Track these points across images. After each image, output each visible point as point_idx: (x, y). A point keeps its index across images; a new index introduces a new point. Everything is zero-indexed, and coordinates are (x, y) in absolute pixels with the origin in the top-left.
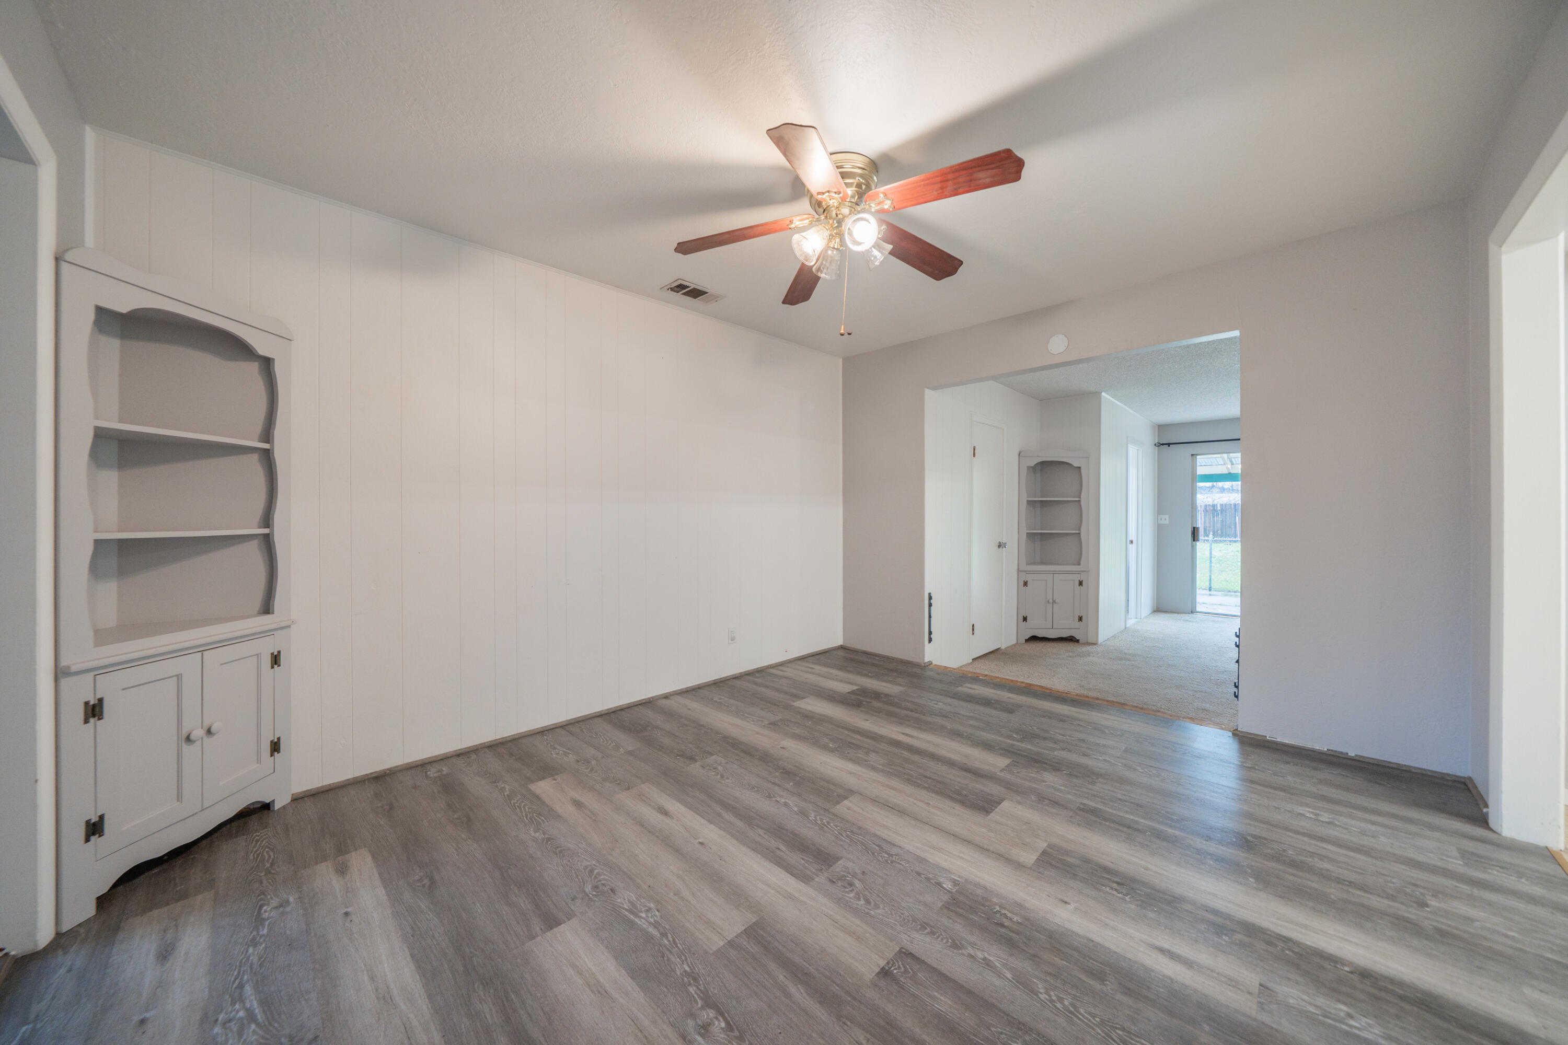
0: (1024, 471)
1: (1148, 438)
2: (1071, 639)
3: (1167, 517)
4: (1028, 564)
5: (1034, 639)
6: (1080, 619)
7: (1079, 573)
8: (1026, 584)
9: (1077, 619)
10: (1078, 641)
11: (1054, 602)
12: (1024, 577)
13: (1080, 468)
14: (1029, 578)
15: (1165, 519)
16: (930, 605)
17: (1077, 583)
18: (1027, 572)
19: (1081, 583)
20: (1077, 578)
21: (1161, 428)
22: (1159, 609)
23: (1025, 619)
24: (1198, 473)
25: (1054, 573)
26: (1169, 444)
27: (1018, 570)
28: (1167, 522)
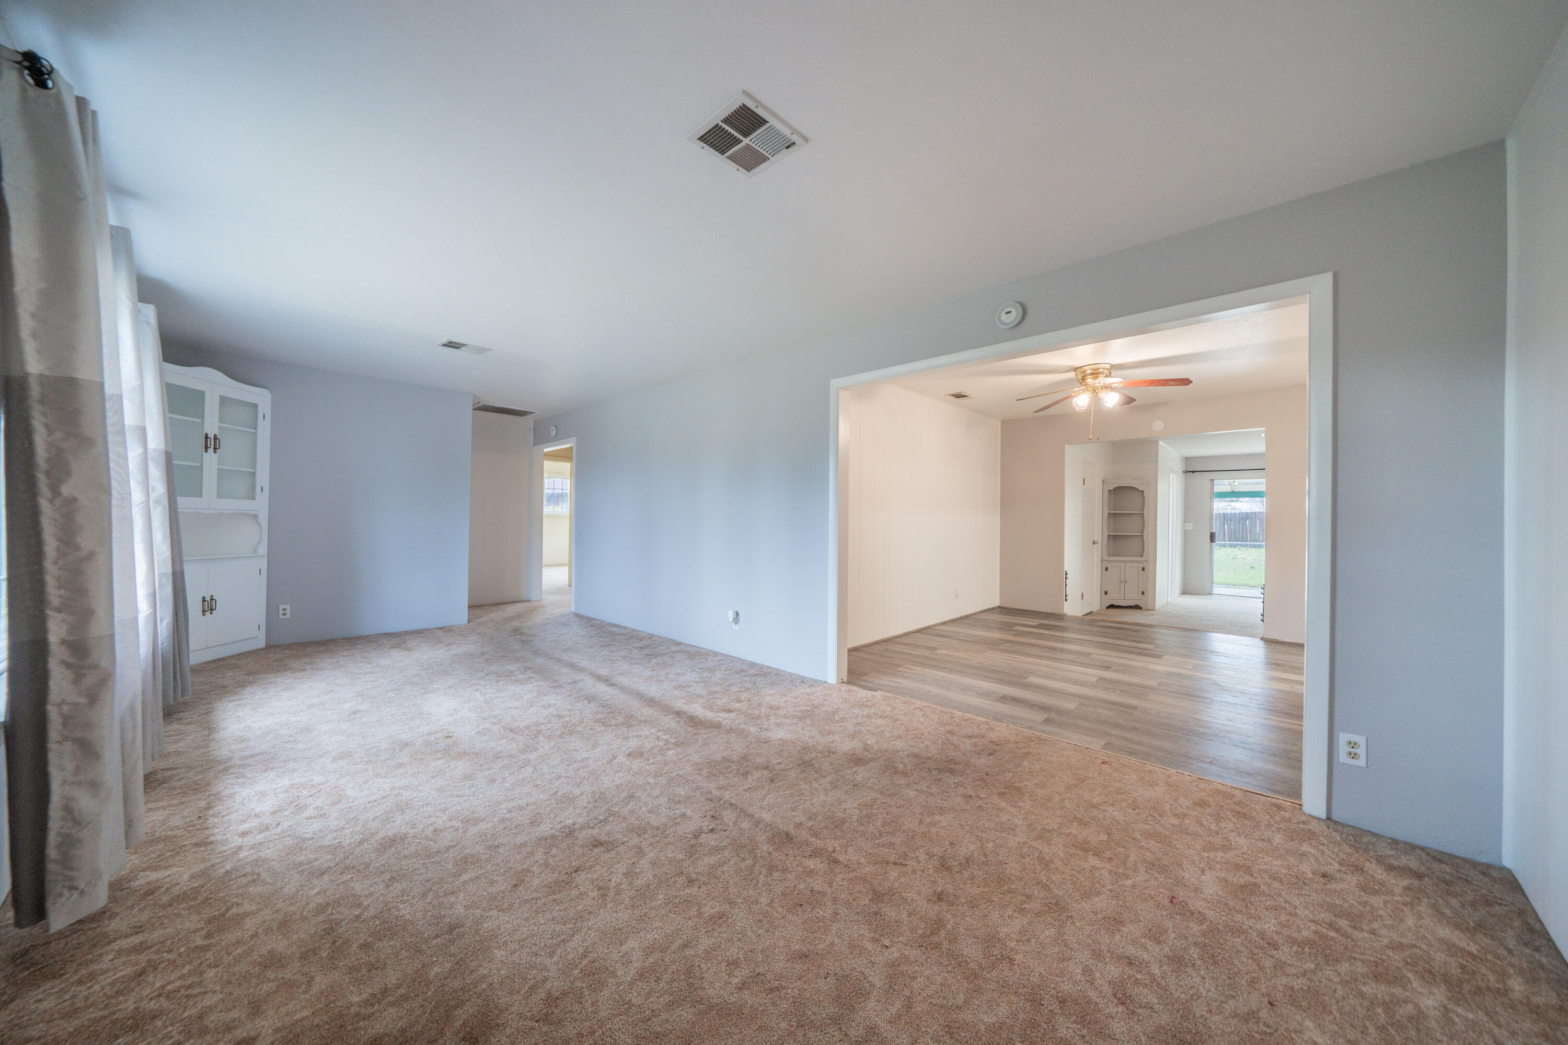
0: (1106, 493)
1: (1179, 466)
2: (1137, 607)
3: (1191, 524)
4: (1109, 555)
5: (1112, 606)
6: (1143, 593)
7: (1142, 562)
8: (1107, 569)
9: (1141, 593)
10: (1141, 608)
11: (1126, 582)
12: (1105, 564)
13: (1143, 491)
14: (1109, 565)
15: (1190, 526)
16: (1066, 578)
17: (1141, 569)
18: (1108, 561)
19: (1143, 569)
20: (1141, 566)
21: (1187, 459)
22: (1185, 592)
23: (1106, 593)
24: (1215, 491)
25: (1125, 562)
26: (1193, 472)
27: (1102, 560)
28: (1191, 528)
